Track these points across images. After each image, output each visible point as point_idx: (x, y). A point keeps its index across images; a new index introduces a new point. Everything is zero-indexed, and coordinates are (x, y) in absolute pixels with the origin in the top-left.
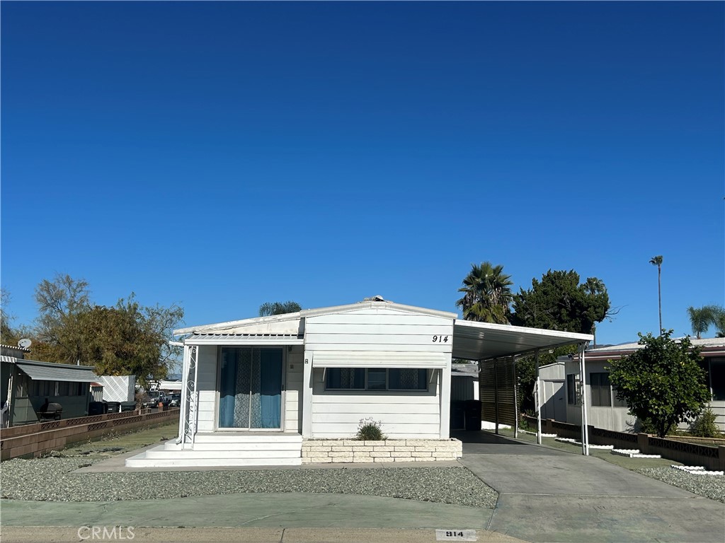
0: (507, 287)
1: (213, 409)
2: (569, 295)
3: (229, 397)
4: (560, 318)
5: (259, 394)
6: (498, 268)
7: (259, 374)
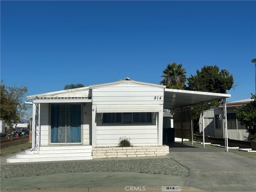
0: (184, 74)
1: (48, 134)
2: (214, 77)
3: (55, 128)
4: (210, 88)
5: (70, 126)
6: (180, 65)
7: (70, 117)
